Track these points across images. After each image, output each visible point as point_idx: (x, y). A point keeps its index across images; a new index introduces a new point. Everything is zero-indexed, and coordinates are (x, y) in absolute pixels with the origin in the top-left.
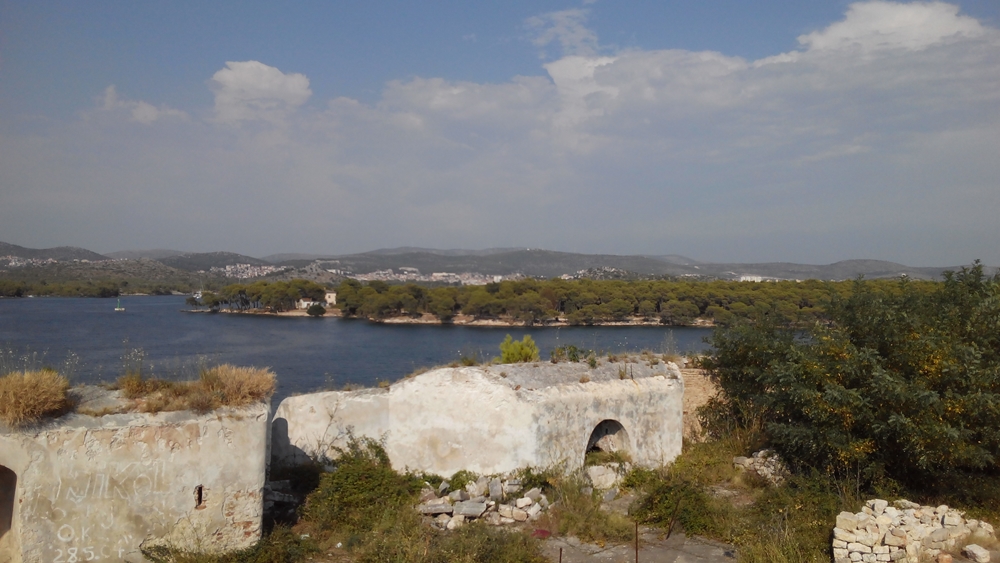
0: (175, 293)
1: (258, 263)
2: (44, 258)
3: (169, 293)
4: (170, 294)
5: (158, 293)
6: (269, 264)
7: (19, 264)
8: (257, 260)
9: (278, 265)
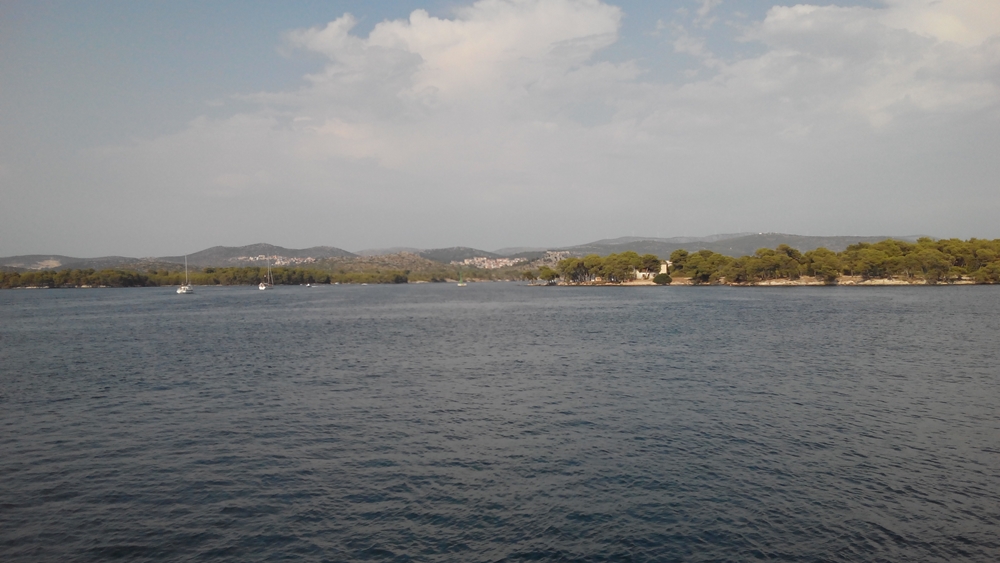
0: (448, 280)
1: (493, 256)
2: (304, 257)
3: (443, 281)
4: (445, 281)
5: (435, 280)
6: (504, 257)
7: (284, 263)
8: (490, 254)
9: (511, 258)
